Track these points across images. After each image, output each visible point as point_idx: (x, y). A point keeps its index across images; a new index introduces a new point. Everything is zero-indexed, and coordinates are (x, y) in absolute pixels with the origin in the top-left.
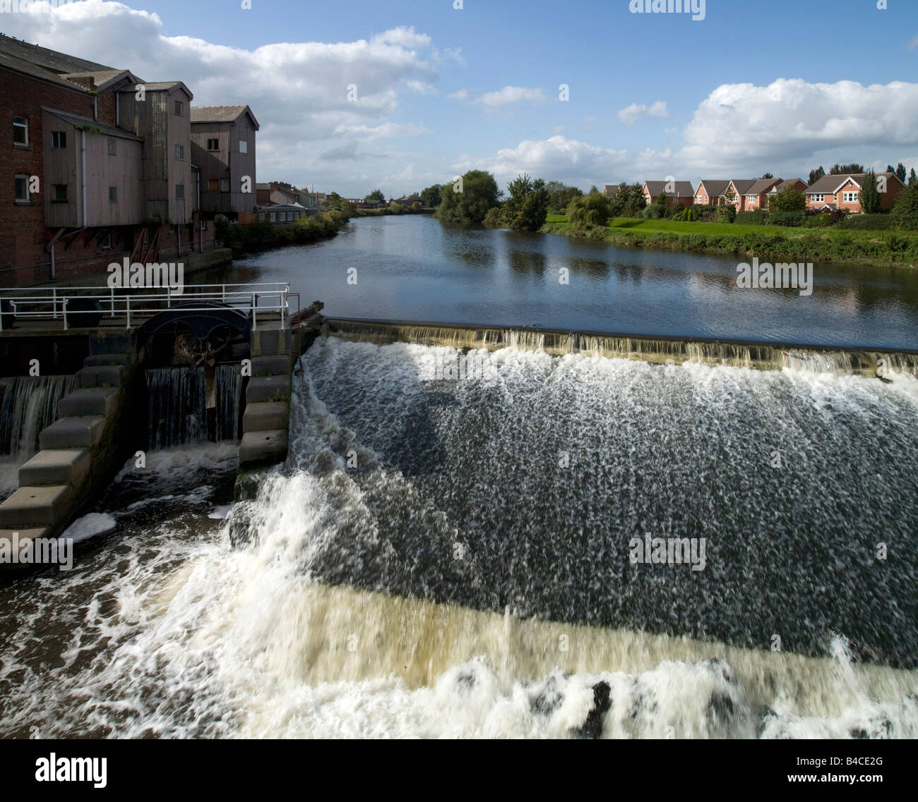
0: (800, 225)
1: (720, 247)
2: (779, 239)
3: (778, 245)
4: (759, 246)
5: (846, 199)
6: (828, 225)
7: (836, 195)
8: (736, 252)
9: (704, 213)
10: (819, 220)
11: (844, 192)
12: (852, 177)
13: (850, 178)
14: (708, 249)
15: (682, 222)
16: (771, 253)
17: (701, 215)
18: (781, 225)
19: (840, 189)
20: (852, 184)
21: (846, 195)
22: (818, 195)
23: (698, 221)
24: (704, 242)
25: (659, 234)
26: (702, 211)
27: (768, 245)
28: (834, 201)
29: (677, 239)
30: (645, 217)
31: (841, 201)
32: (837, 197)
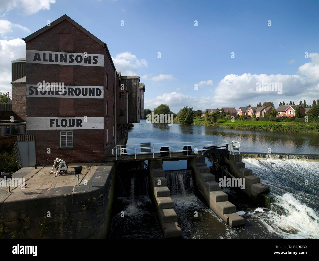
0: (281, 121)
1: (261, 128)
2: (280, 126)
3: (281, 128)
4: (274, 128)
5: (289, 113)
6: (291, 121)
7: (285, 112)
8: (266, 130)
9: (247, 118)
10: (288, 120)
11: (288, 111)
12: (291, 106)
13: (290, 107)
14: (257, 129)
15: (240, 121)
16: (279, 130)
17: (246, 119)
18: (275, 121)
19: (287, 110)
20: (291, 108)
21: (289, 112)
22: (280, 112)
23: (245, 121)
24: (255, 127)
25: (239, 125)
26: (247, 117)
27: (277, 127)
28: (285, 114)
29: (245, 126)
30: (226, 119)
31: (287, 113)
32: (286, 112)
